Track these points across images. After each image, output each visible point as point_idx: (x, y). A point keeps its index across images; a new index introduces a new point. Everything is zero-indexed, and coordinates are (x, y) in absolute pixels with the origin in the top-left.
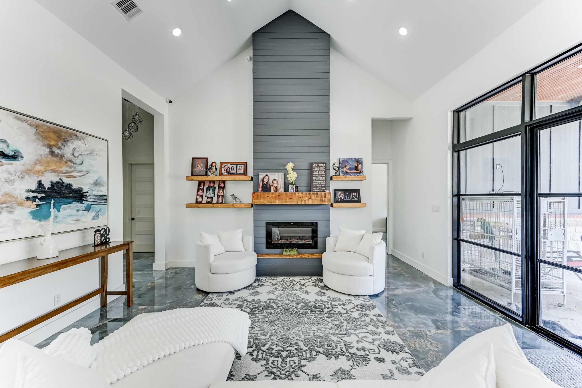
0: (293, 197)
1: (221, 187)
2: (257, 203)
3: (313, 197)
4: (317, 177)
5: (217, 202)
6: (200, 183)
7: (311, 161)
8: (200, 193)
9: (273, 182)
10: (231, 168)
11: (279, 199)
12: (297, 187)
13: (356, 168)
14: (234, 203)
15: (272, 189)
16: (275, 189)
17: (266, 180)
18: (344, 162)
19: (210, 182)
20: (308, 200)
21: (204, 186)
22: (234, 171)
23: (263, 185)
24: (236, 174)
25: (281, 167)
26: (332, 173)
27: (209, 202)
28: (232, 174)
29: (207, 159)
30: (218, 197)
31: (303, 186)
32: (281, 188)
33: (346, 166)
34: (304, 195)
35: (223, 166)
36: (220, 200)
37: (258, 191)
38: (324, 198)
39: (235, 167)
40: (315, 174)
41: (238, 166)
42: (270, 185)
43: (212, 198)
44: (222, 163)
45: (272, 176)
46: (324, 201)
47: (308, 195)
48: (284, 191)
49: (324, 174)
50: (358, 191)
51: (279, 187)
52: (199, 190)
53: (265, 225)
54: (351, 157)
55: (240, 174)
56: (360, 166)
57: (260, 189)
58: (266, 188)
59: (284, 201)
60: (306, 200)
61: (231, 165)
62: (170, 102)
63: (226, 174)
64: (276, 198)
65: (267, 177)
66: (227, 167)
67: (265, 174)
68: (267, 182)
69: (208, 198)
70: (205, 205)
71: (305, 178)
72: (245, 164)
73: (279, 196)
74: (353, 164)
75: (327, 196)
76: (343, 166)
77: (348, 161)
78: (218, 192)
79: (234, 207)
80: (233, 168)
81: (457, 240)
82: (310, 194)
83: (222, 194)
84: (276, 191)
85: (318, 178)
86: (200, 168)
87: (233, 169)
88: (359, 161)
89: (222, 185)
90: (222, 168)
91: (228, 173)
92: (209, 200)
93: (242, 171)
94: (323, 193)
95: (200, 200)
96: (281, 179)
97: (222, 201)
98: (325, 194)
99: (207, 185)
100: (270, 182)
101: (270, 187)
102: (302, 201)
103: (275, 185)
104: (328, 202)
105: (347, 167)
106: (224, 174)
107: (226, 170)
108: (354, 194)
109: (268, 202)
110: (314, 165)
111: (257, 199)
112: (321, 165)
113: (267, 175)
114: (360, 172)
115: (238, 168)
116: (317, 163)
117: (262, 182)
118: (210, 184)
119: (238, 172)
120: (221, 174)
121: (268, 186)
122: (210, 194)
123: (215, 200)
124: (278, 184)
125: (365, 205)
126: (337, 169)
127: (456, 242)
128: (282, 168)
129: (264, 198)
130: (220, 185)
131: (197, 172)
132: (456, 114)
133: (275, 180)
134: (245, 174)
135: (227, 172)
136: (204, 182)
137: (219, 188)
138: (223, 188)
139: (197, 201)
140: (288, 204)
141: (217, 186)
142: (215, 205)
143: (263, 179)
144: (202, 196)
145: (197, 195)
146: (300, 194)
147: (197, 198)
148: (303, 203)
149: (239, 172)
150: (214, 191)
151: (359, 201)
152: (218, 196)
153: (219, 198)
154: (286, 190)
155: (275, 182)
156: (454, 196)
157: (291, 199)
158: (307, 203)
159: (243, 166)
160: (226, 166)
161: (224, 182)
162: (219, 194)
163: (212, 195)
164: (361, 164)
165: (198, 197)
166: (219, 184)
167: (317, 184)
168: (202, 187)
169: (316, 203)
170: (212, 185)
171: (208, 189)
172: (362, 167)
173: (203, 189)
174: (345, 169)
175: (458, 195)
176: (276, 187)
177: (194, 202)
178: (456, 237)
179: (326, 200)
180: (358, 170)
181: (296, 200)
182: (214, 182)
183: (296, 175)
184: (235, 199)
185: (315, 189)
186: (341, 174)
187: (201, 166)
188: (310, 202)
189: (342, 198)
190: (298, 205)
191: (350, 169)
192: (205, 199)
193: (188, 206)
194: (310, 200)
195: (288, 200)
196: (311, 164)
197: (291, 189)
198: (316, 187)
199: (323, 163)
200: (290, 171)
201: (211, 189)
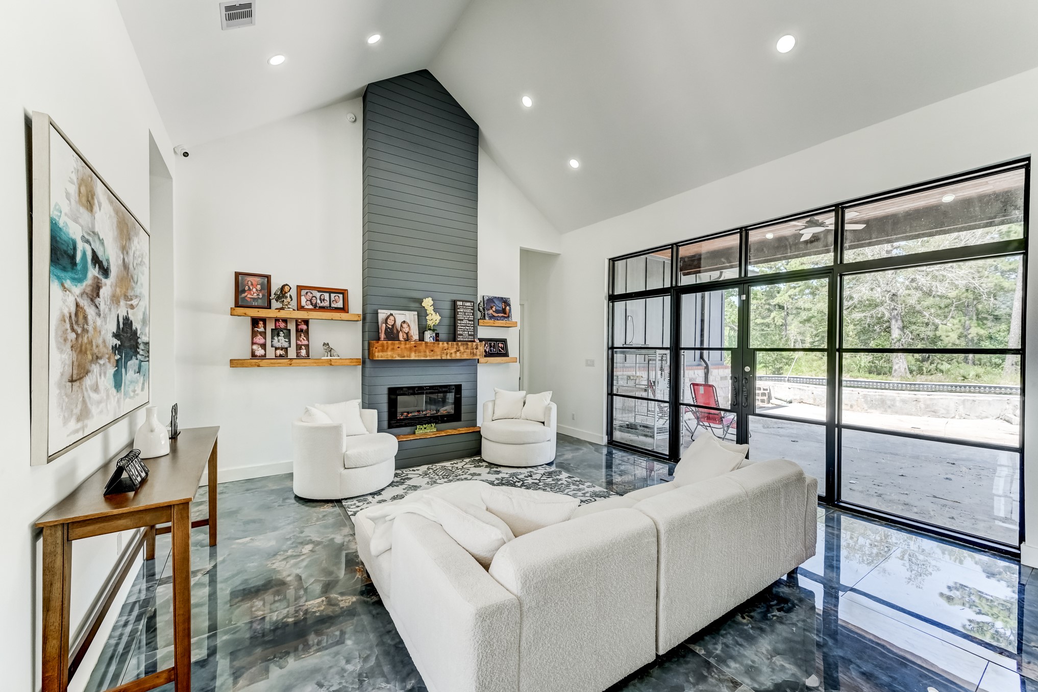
0: (436, 349)
1: (302, 331)
2: (382, 357)
3: (462, 348)
4: (462, 320)
5: (297, 356)
6: (255, 322)
7: (455, 297)
8: (259, 340)
9: (401, 326)
10: (318, 297)
11: (415, 351)
12: (437, 335)
13: (504, 311)
14: (329, 358)
15: (401, 336)
16: (405, 336)
17: (391, 322)
18: (489, 302)
19: (277, 320)
20: (456, 352)
21: (265, 328)
22: (326, 304)
23: (386, 329)
24: (330, 309)
25: (416, 305)
27: (281, 356)
28: (322, 308)
29: (268, 277)
30: (299, 347)
31: (444, 332)
33: (492, 308)
34: (450, 346)
35: (304, 292)
36: (303, 352)
37: (378, 339)
38: (475, 351)
39: (326, 296)
40: (460, 316)
41: (333, 295)
42: (397, 330)
43: (285, 349)
44: (300, 288)
45: (400, 317)
46: (476, 355)
47: (455, 346)
48: (420, 340)
49: (471, 318)
50: (504, 341)
51: (411, 333)
52: (254, 334)
53: (386, 392)
54: (497, 296)
55: (337, 309)
56: (508, 308)
57: (383, 336)
58: (392, 334)
59: (422, 354)
60: (452, 351)
61: (319, 291)
62: (186, 154)
63: (311, 307)
64: (410, 349)
65: (391, 318)
66: (311, 295)
67: (389, 312)
68: (393, 326)
69: (276, 349)
70: (273, 361)
71: (447, 321)
72: (344, 293)
73: (415, 346)
74: (501, 305)
76: (489, 307)
77: (495, 300)
78: (297, 339)
79: (331, 365)
80: (322, 298)
81: (611, 394)
83: (306, 342)
84: (408, 339)
85: (464, 322)
86: (254, 293)
87: (324, 300)
88: (506, 302)
89: (304, 327)
90: (301, 296)
91: (315, 306)
92: (279, 352)
95: (260, 352)
96: (414, 321)
99: (271, 326)
100: (398, 325)
101: (398, 332)
102: (447, 354)
103: (406, 330)
105: (494, 309)
106: (306, 307)
107: (311, 301)
108: (500, 345)
109: (399, 355)
110: (459, 303)
111: (383, 351)
112: (468, 304)
113: (391, 315)
114: (509, 317)
115: (333, 298)
116: (463, 301)
117: (384, 325)
118: (278, 324)
119: (333, 305)
120: (300, 308)
121: (395, 331)
122: (281, 341)
123: (292, 353)
124: (410, 329)
127: (610, 397)
128: (413, 305)
129: (393, 349)
130: (300, 327)
131: (249, 300)
132: (611, 262)
133: (404, 322)
135: (312, 304)
136: (264, 320)
137: (299, 331)
138: (307, 333)
139: (253, 355)
140: (428, 358)
141: (292, 327)
142: (294, 361)
143: (386, 319)
144: (264, 346)
145: (253, 343)
146: (445, 344)
147: (252, 349)
148: (449, 357)
149: (336, 306)
150: (288, 336)
152: (297, 345)
153: (300, 349)
154: (422, 339)
155: (405, 326)
156: (609, 349)
157: (432, 351)
158: (454, 357)
159: (341, 296)
160: (309, 294)
161: (306, 322)
162: (299, 343)
163: (286, 345)
164: (509, 305)
165: (255, 347)
166: (297, 325)
167: (463, 330)
168: (262, 329)
169: (465, 357)
170: (282, 325)
171: (276, 332)
172: (510, 310)
173: (265, 333)
174: (491, 312)
175: (612, 348)
176: (407, 334)
177: (249, 356)
178: (610, 392)
180: (506, 314)
181: (439, 353)
182: (285, 321)
183: (439, 317)
184: (330, 351)
185: (460, 338)
186: (487, 318)
187: (257, 290)
189: (487, 350)
190: (441, 361)
191: (497, 311)
192: (271, 353)
193: (234, 363)
194: (458, 353)
195: (428, 353)
196: (454, 303)
197: (428, 336)
198: (461, 335)
199: (471, 302)
200: (430, 310)
201: (281, 334)
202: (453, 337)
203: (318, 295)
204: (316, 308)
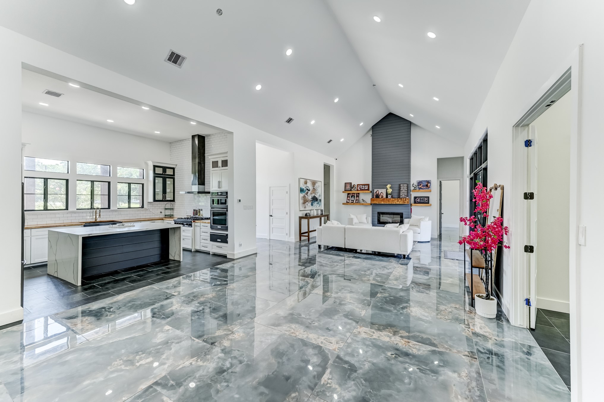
0: (390, 201)
2: (373, 203)
3: (399, 200)
6: (348, 194)
7: (400, 183)
8: (348, 198)
11: (383, 201)
12: (392, 196)
13: (427, 186)
14: (363, 203)
15: (380, 197)
17: (377, 193)
18: (420, 183)
19: (352, 193)
20: (397, 202)
25: (384, 187)
26: (412, 188)
28: (363, 190)
29: (351, 183)
30: (356, 200)
31: (395, 195)
32: (385, 196)
33: (421, 185)
34: (396, 200)
35: (358, 186)
36: (357, 201)
37: (374, 198)
38: (405, 201)
40: (401, 189)
41: (365, 186)
43: (353, 201)
44: (358, 185)
45: (380, 191)
46: (405, 202)
48: (386, 198)
49: (407, 189)
50: (428, 197)
51: (384, 196)
52: (348, 197)
53: (377, 213)
54: (424, 180)
56: (429, 184)
57: (375, 197)
58: (378, 196)
59: (385, 202)
62: (336, 159)
63: (360, 190)
64: (381, 201)
65: (378, 191)
67: (377, 190)
68: (378, 194)
69: (352, 200)
71: (396, 192)
72: (368, 185)
74: (425, 184)
75: (407, 200)
76: (419, 185)
77: (422, 182)
78: (356, 198)
79: (363, 205)
82: (398, 199)
83: (358, 199)
84: (382, 197)
85: (403, 191)
86: (348, 187)
87: (363, 188)
88: (428, 182)
89: (358, 195)
91: (361, 189)
92: (352, 201)
93: (367, 188)
94: (405, 199)
95: (348, 201)
97: (358, 202)
98: (406, 199)
99: (351, 195)
100: (380, 193)
101: (379, 196)
103: (382, 195)
104: (407, 203)
105: (422, 185)
107: (360, 188)
108: (425, 199)
109: (378, 202)
110: (401, 185)
111: (373, 201)
112: (405, 185)
113: (378, 190)
114: (429, 188)
115: (365, 187)
116: (403, 184)
117: (375, 194)
119: (365, 189)
120: (357, 190)
121: (378, 195)
122: (353, 199)
123: (355, 202)
125: (431, 205)
126: (415, 187)
131: (347, 189)
132: (472, 160)
134: (368, 190)
136: (350, 194)
137: (357, 196)
138: (358, 196)
139: (347, 202)
141: (355, 195)
143: (376, 192)
144: (349, 200)
145: (347, 199)
146: (393, 199)
148: (394, 203)
150: (354, 197)
151: (428, 203)
154: (387, 197)
155: (382, 193)
158: (396, 203)
159: (367, 186)
160: (360, 186)
161: (359, 194)
164: (430, 183)
166: (357, 194)
167: (403, 193)
168: (349, 196)
169: (401, 203)
170: (353, 195)
171: (352, 197)
172: (430, 185)
173: (350, 197)
174: (420, 186)
176: (382, 196)
179: (406, 202)
180: (428, 187)
181: (391, 202)
182: (354, 194)
183: (391, 190)
184: (363, 201)
185: (401, 197)
188: (398, 203)
189: (419, 201)
190: (392, 204)
191: (423, 186)
192: (350, 201)
193: (343, 204)
195: (387, 202)
196: (400, 185)
197: (389, 196)
198: (401, 196)
199: (406, 184)
200: (388, 188)
201: (353, 197)
202: (399, 197)
203: (362, 186)
204: (361, 190)
